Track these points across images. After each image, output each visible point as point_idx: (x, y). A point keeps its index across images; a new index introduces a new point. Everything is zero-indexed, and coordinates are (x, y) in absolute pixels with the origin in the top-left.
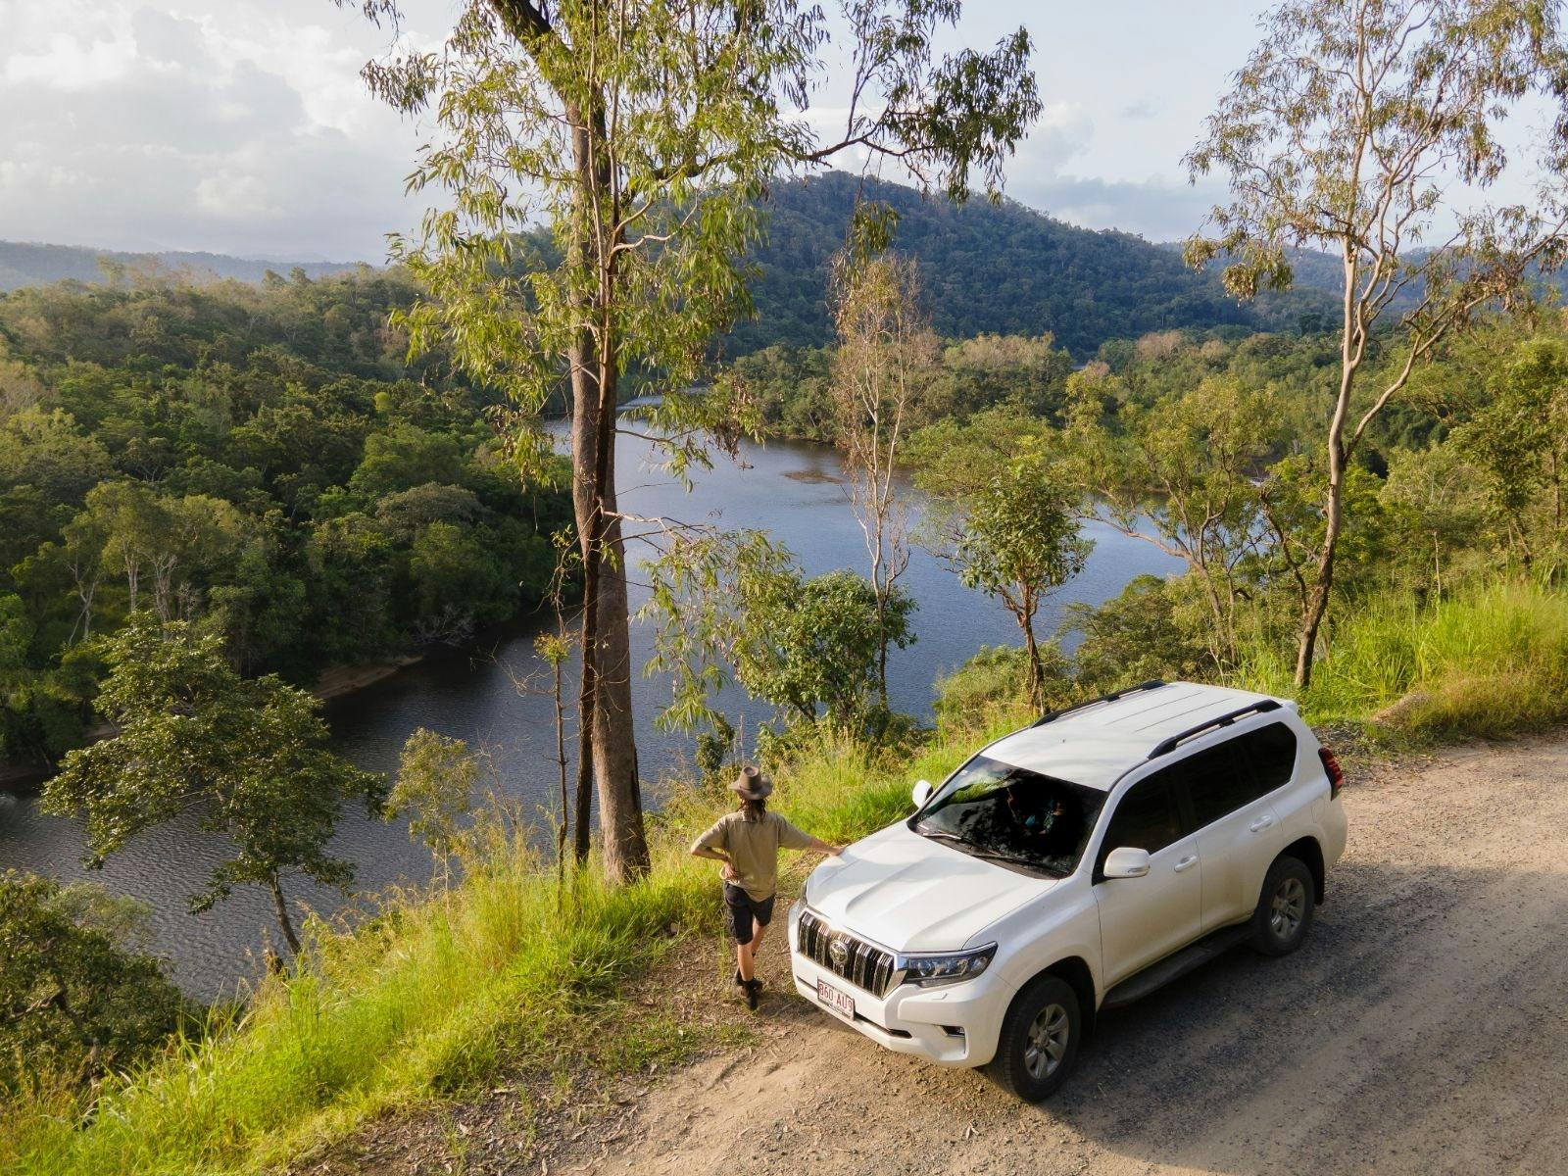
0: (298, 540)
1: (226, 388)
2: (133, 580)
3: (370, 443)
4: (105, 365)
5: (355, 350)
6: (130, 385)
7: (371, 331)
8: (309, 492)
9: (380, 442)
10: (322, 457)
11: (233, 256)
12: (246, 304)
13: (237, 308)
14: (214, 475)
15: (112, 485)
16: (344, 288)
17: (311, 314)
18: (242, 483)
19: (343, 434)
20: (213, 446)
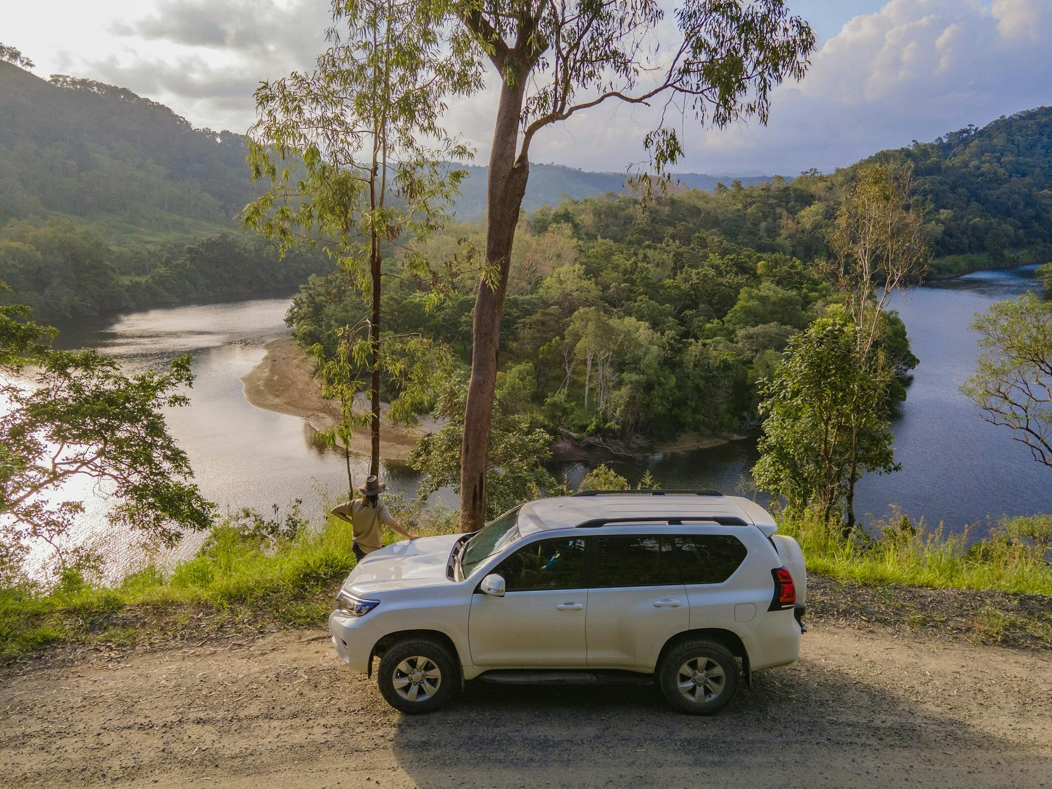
0: (680, 350)
1: (671, 255)
2: (589, 363)
3: (743, 294)
4: (616, 241)
5: (762, 233)
6: (622, 253)
7: (775, 220)
8: (700, 321)
9: (749, 293)
10: (714, 301)
11: (709, 175)
12: (701, 204)
13: (695, 207)
14: (648, 307)
15: (586, 309)
16: (763, 193)
17: (739, 210)
18: (661, 313)
19: (731, 287)
20: (654, 290)
